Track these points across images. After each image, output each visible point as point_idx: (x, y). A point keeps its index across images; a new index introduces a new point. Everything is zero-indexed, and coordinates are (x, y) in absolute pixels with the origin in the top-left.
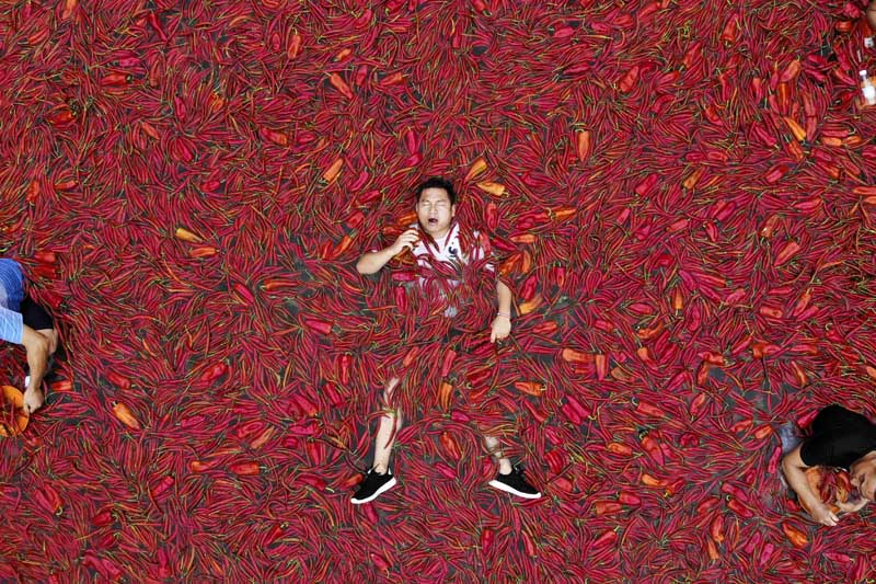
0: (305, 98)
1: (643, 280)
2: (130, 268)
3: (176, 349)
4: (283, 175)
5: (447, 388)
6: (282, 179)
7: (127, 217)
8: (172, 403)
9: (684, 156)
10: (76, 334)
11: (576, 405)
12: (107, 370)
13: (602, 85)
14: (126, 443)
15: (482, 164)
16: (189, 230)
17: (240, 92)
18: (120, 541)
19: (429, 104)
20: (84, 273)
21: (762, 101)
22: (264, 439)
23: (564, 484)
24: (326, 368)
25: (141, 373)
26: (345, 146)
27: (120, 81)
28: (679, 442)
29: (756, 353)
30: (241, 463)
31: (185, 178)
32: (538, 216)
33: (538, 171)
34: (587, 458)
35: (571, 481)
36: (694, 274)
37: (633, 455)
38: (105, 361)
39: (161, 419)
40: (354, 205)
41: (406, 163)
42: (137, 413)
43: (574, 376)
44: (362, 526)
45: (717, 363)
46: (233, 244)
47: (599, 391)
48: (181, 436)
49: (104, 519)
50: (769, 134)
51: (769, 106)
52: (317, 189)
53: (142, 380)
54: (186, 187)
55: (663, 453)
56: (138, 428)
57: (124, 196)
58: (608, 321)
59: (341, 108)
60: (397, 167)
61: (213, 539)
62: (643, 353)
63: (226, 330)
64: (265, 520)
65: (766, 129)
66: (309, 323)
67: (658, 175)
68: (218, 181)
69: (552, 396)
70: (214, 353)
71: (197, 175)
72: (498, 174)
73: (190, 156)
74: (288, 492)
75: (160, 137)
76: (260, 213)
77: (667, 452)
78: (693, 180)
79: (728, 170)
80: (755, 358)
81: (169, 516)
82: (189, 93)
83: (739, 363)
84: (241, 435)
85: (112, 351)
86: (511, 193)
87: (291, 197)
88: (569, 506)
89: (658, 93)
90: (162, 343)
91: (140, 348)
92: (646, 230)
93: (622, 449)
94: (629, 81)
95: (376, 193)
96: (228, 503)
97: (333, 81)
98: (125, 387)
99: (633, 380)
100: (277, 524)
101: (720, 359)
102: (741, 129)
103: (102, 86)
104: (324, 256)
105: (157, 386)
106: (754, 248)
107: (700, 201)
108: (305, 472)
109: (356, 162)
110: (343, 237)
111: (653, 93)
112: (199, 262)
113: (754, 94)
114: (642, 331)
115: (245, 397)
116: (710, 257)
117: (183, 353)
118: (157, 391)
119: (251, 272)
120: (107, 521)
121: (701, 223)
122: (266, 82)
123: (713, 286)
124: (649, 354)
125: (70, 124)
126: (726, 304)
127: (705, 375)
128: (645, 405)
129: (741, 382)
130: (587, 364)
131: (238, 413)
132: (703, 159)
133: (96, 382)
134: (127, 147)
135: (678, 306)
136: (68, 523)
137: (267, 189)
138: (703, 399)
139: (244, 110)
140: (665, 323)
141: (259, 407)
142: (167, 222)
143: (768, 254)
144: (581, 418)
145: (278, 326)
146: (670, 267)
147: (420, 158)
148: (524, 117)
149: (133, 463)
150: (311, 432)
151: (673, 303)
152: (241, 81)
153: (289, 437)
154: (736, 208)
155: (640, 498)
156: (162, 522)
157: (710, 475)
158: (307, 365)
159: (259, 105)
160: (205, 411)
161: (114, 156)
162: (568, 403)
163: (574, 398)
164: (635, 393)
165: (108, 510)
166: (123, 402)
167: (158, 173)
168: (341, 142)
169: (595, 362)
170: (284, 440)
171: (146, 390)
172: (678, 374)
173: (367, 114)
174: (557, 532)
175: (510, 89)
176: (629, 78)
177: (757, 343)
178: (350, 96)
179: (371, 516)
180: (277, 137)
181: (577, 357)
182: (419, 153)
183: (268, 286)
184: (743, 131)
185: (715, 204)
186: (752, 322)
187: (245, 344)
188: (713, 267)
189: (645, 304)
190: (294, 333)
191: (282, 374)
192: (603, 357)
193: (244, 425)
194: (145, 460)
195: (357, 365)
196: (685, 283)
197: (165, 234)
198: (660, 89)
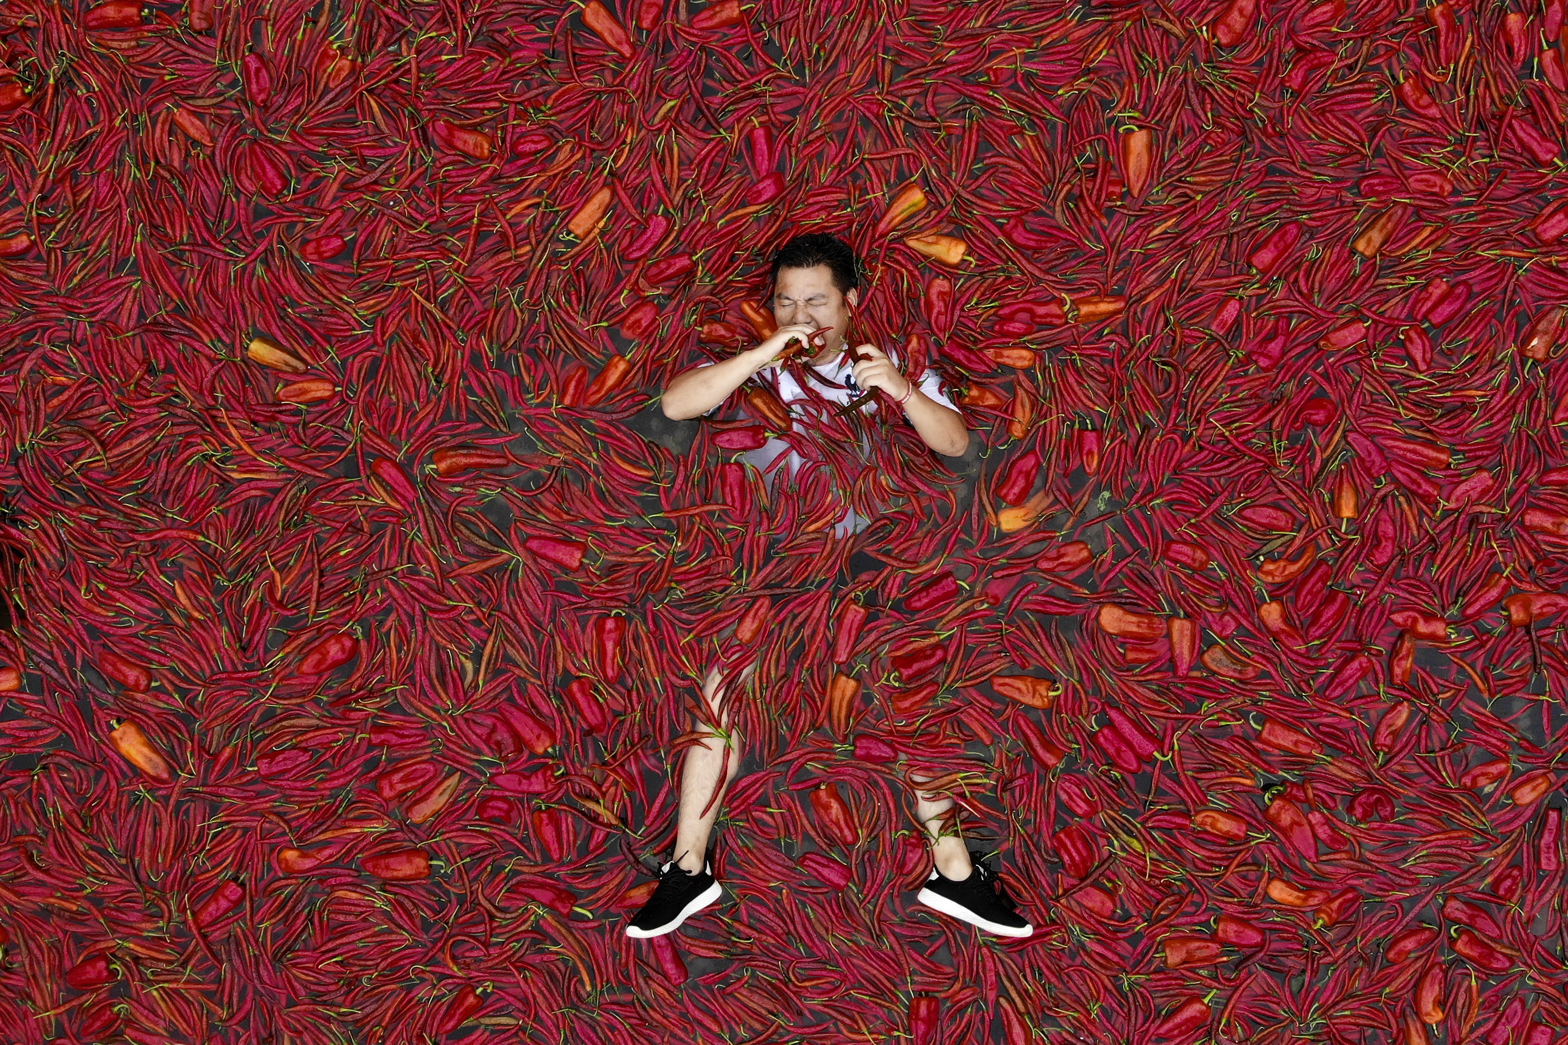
0: (527, 58)
1: (1270, 455)
2: (148, 427)
3: (246, 604)
4: (481, 224)
5: (847, 686)
6: (478, 233)
7: (141, 315)
8: (239, 719)
9: (1358, 184)
10: (32, 571)
11: (1127, 729)
12: (98, 649)
13: (1177, 30)
14: (140, 807)
15: (916, 197)
16: (275, 343)
17: (386, 44)
18: (129, 1022)
19: (799, 68)
20: (47, 438)
21: (1527, 64)
22: (438, 801)
23: (1096, 900)
24: (570, 645)
25: (172, 658)
26: (615, 160)
27: (127, 18)
28: (1350, 810)
29: (1517, 614)
30: (389, 854)
31: (268, 228)
32: (1041, 310)
33: (1038, 213)
34: (1149, 843)
35: (1111, 894)
36: (1379, 440)
37: (1248, 839)
38: (92, 630)
39: (216, 757)
40: (636, 289)
41: (748, 196)
42: (162, 743)
43: (1124, 666)
44: (652, 990)
45: (1432, 637)
46: (372, 372)
47: (1178, 699)
48: (258, 795)
49: (92, 975)
50: (1543, 136)
51: (1541, 73)
52: (554, 253)
53: (172, 670)
54: (269, 251)
55: (1315, 836)
56: (165, 776)
57: (136, 270)
58: (1195, 545)
59: (608, 74)
60: (729, 207)
61: (328, 1019)
62: (1272, 613)
63: (354, 561)
64: (442, 977)
65: (1536, 125)
66: (534, 544)
67: (1299, 225)
68: (339, 236)
69: (1075, 711)
70: (327, 613)
71: (293, 224)
72: (952, 220)
73: (278, 184)
74: (492, 917)
75: (213, 139)
76: (430, 306)
77: (1323, 832)
78: (1376, 236)
79: (1453, 214)
80: (1512, 627)
81: (233, 968)
82: (278, 43)
83: (1481, 637)
84: (387, 793)
85: (108, 607)
86: (980, 258)
87: (499, 271)
88: (1107, 947)
89: (1299, 48)
90: (217, 590)
91: (171, 602)
92: (1275, 347)
93: (1226, 825)
94: (1236, 20)
95: (685, 262)
96: (359, 941)
97: (590, 18)
98: (136, 687)
99: (1250, 673)
100: (468, 987)
101: (1439, 628)
102: (1480, 124)
103: (88, 28)
104: (567, 400)
105: (206, 684)
106: (1510, 384)
107: (1391, 283)
108: (528, 872)
109: (641, 197)
110: (610, 358)
111: (1289, 49)
112: (297, 412)
113: (1510, 50)
114: (1270, 567)
115: (396, 708)
116: (1416, 404)
117: (262, 614)
118: (206, 696)
119: (410, 435)
120: (99, 980)
121: (1395, 327)
122: (443, 21)
123: (1421, 467)
124: (1286, 617)
125: (18, 112)
126: (1452, 505)
127: (1408, 664)
128: (1278, 730)
129: (1485, 678)
130: (1154, 640)
131: (381, 744)
132: (1398, 191)
133: (73, 676)
134: (142, 163)
135: (1347, 511)
136: (15, 981)
137: (445, 253)
138: (1404, 716)
139: (396, 81)
140: (1319, 548)
141: (426, 732)
142: (228, 327)
143: (1541, 393)
144: (1139, 758)
145: (468, 554)
146: (1328, 426)
147: (780, 185)
148: (1006, 96)
149: (154, 850)
150: (537, 787)
151: (1335, 505)
152: (388, 18)
153: (493, 798)
154: (1470, 296)
155: (1262, 931)
156: (220, 981)
157: (1418, 881)
158: (528, 638)
159: (430, 69)
160: (313, 739)
161: (114, 182)
162: (1110, 724)
163: (1122, 714)
164: (1255, 703)
165: (102, 955)
166: (133, 721)
167: (210, 219)
168: (609, 151)
169: (1169, 635)
170: (482, 806)
171: (183, 693)
172: (1347, 662)
173: (663, 93)
174: (1078, 1001)
175: (975, 36)
176: (1235, 14)
177: (1519, 591)
178: (626, 50)
179: (669, 967)
180: (469, 141)
181: (1131, 624)
182: (777, 176)
183: (443, 466)
184: (1484, 129)
185: (1426, 286)
186: (1507, 544)
187: (396, 593)
188: (1421, 427)
189: (1276, 507)
190: (502, 568)
191: (477, 658)
192: (1187, 624)
193: (397, 770)
194: (181, 847)
195: (636, 639)
196: (1362, 460)
197: (223, 353)
198: (1304, 39)
